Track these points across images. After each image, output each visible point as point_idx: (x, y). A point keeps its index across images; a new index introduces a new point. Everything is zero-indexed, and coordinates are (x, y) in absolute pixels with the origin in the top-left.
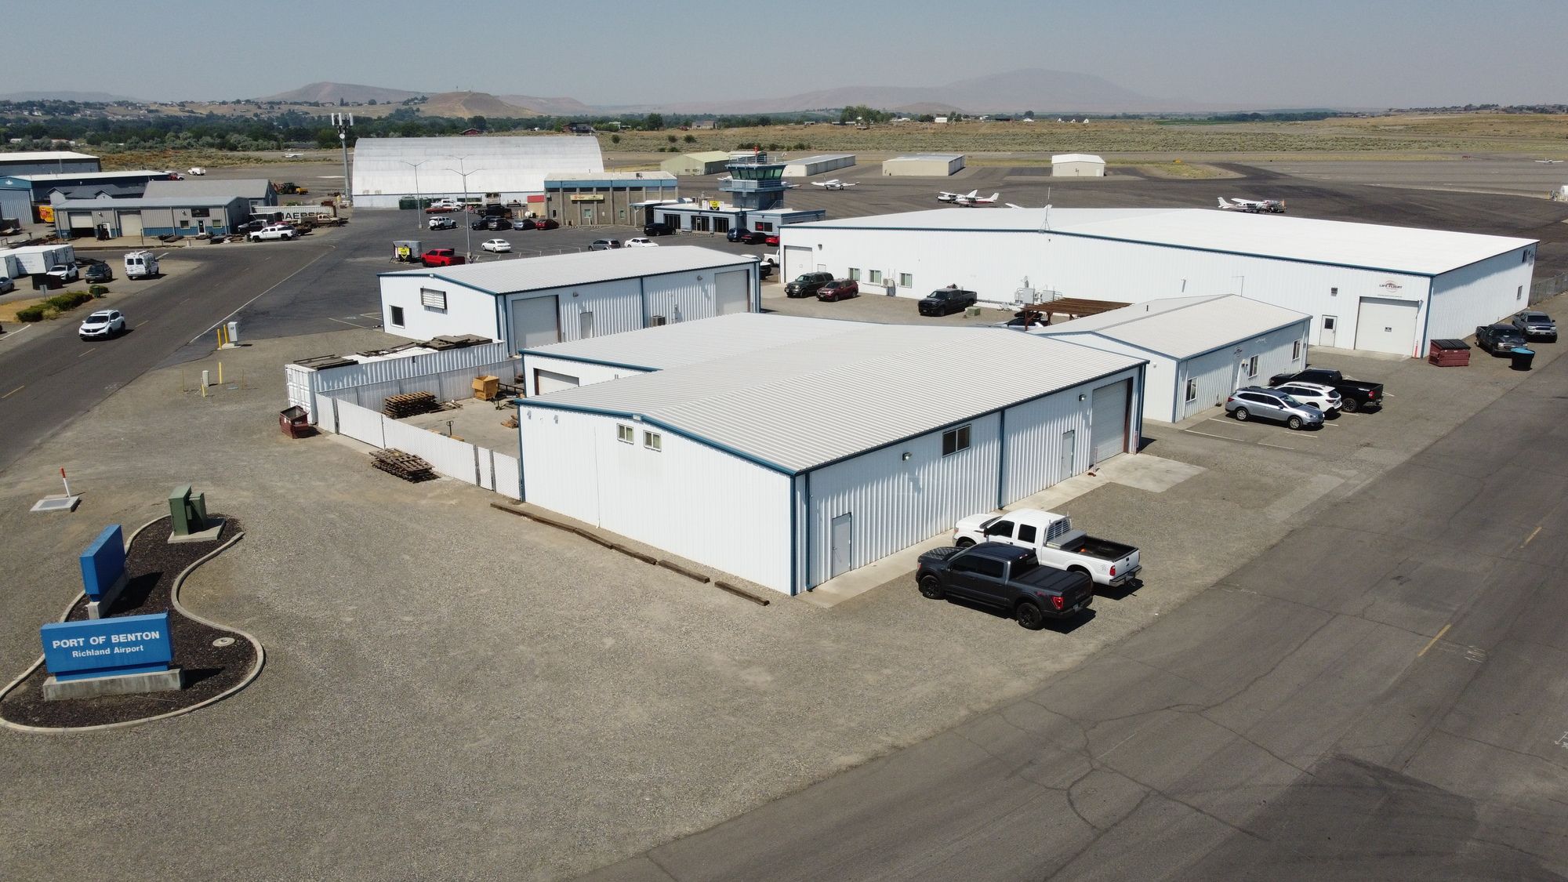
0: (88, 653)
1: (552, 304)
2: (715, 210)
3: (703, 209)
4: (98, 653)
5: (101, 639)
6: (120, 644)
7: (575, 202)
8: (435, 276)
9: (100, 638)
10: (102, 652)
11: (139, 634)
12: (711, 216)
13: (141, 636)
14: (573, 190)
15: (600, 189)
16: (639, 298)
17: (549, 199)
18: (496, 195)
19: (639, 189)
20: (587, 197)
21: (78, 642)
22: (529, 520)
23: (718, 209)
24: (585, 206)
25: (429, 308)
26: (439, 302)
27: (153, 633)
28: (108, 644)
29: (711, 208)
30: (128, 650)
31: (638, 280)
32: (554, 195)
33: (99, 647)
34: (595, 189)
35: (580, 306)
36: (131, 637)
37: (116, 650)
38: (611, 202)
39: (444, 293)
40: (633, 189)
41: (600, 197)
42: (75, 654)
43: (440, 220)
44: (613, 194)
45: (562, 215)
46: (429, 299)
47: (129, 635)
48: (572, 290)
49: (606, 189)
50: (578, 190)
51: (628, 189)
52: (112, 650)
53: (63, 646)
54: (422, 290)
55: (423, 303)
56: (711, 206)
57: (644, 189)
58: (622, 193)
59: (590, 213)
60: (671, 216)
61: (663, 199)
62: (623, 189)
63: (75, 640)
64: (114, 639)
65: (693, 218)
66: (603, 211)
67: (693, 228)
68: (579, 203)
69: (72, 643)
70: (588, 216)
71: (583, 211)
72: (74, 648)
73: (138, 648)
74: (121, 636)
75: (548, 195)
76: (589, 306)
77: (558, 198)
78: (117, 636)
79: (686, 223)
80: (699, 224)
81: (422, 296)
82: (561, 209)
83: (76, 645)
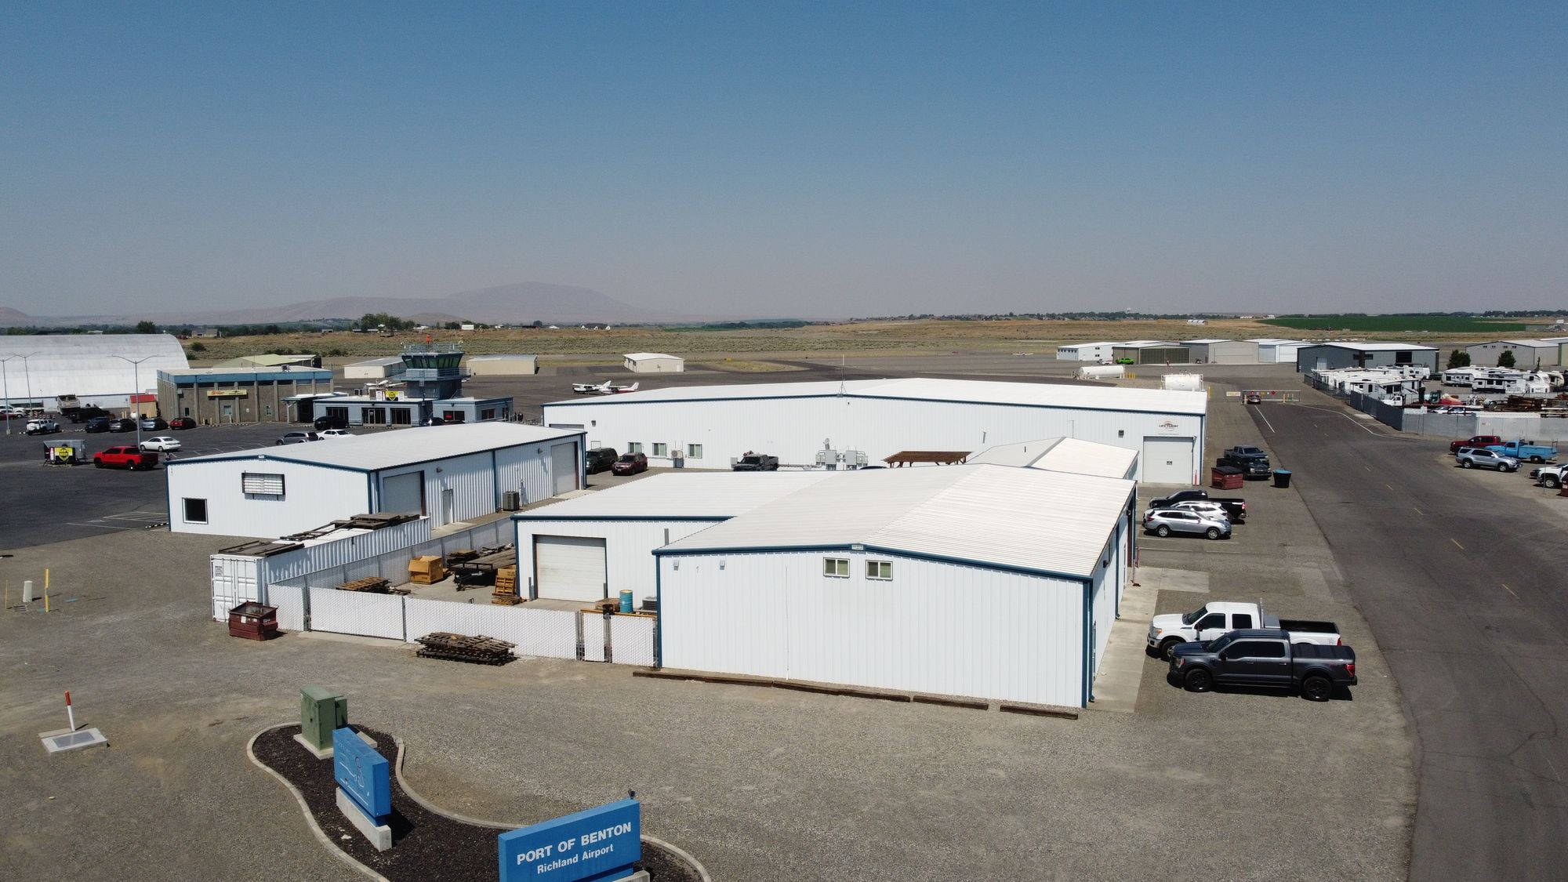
0: (556, 865)
1: (417, 480)
2: (392, 400)
3: (378, 400)
4: (565, 863)
5: (569, 844)
6: (591, 847)
7: (212, 398)
8: (267, 458)
9: (569, 841)
10: (570, 861)
11: (610, 830)
12: (388, 408)
13: (613, 831)
14: (210, 385)
15: (242, 384)
16: (491, 473)
17: (181, 396)
18: (72, 397)
19: (289, 382)
20: (227, 392)
21: (545, 852)
22: (700, 682)
23: (397, 399)
24: (224, 403)
25: (253, 496)
26: (274, 487)
27: (625, 825)
28: (578, 849)
29: (388, 399)
30: (597, 853)
31: (490, 454)
32: (186, 392)
33: (568, 854)
34: (236, 384)
35: (444, 484)
36: (602, 835)
37: (585, 856)
38: (256, 397)
39: (282, 477)
40: (281, 382)
41: (243, 392)
42: (541, 869)
43: (42, 422)
44: (258, 389)
45: (196, 414)
46: (253, 486)
47: (600, 832)
48: (435, 465)
49: (250, 383)
50: (216, 385)
51: (275, 383)
52: (580, 857)
53: (528, 860)
54: (244, 475)
55: (244, 491)
56: (387, 396)
57: (294, 383)
58: (269, 387)
59: (230, 410)
60: (336, 409)
61: (316, 393)
62: (270, 383)
63: (542, 850)
64: (585, 840)
65: (365, 411)
66: (247, 407)
67: (365, 420)
68: (217, 399)
69: (538, 854)
70: (228, 413)
71: (222, 408)
72: (540, 861)
73: (607, 848)
74: (591, 835)
75: (180, 391)
76: (452, 482)
77: (191, 395)
78: (587, 836)
79: (355, 416)
80: (372, 417)
81: (243, 483)
82: (195, 406)
83: (543, 856)
